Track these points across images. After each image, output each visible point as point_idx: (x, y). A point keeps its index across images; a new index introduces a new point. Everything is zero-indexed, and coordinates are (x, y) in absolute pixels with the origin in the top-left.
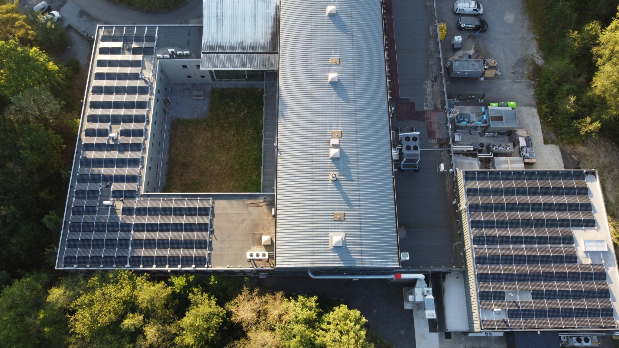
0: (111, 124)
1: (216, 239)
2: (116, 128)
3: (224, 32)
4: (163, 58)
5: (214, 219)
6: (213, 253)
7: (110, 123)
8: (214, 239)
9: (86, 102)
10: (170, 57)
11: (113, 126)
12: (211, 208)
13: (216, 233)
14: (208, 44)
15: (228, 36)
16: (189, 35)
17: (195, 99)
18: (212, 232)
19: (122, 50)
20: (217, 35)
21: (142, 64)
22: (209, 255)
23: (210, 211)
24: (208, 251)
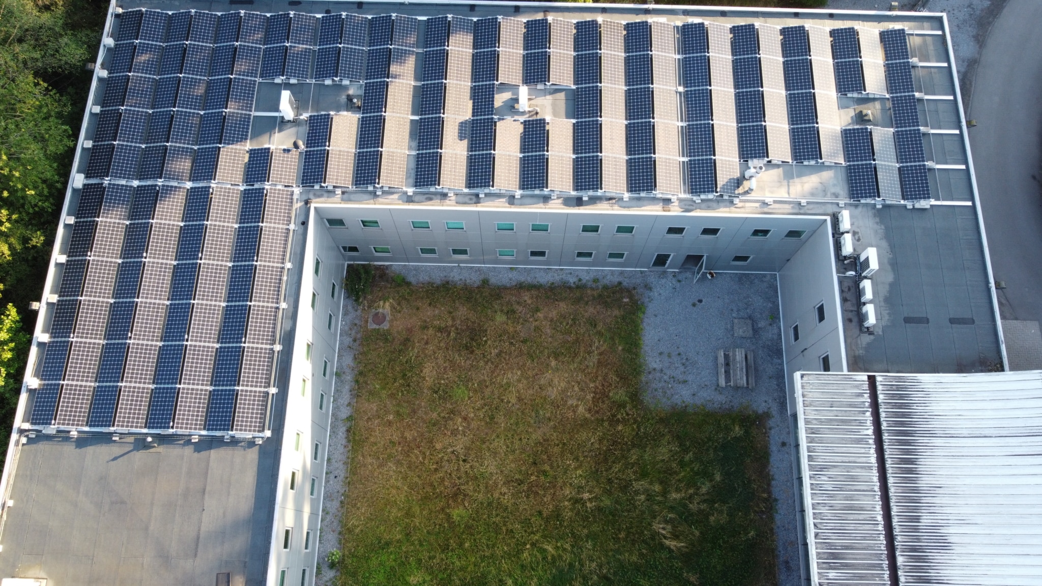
0: (567, 91)
1: (115, 459)
2: (554, 106)
3: (981, 462)
4: (837, 234)
5: (189, 450)
6: (69, 449)
7: (574, 87)
8: (116, 450)
9: (647, 12)
10: (845, 258)
11: (562, 95)
12: (233, 437)
13: (140, 456)
14: (916, 397)
15: (968, 481)
16: (953, 321)
17: (716, 358)
18: (141, 444)
19: (855, 95)
20: (965, 432)
21: (806, 163)
22: (63, 436)
23: (218, 433)
24: (79, 432)
